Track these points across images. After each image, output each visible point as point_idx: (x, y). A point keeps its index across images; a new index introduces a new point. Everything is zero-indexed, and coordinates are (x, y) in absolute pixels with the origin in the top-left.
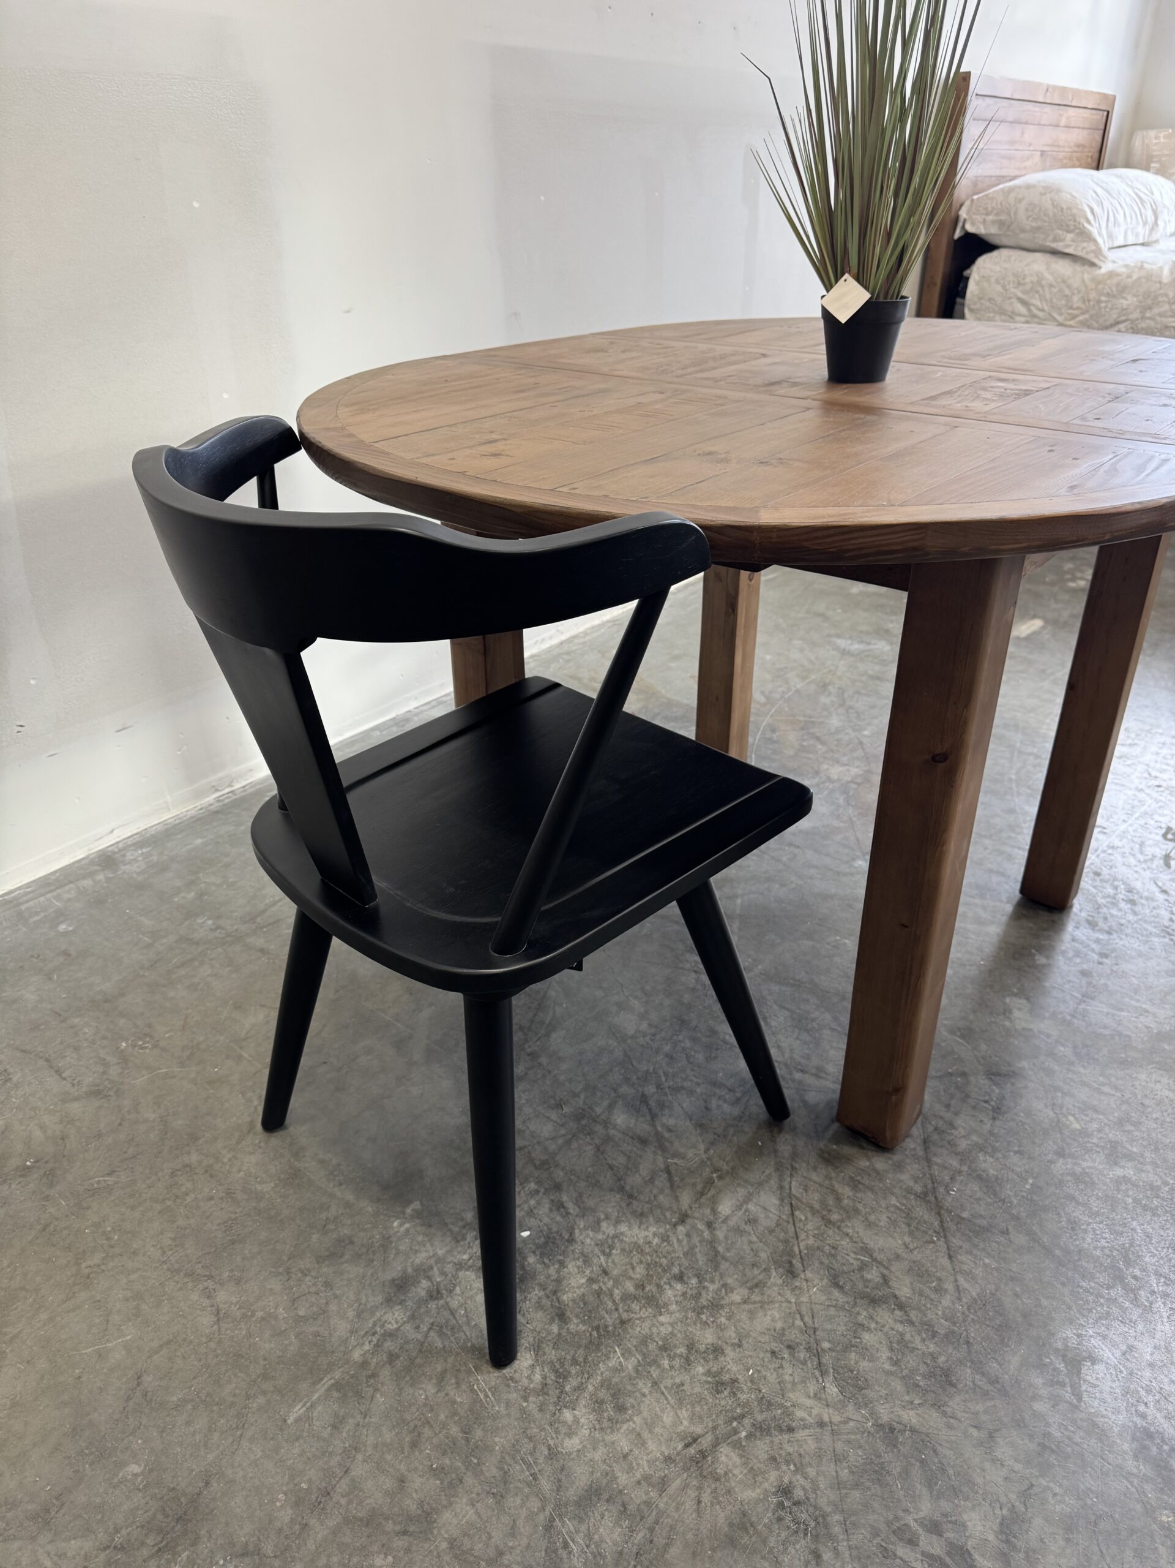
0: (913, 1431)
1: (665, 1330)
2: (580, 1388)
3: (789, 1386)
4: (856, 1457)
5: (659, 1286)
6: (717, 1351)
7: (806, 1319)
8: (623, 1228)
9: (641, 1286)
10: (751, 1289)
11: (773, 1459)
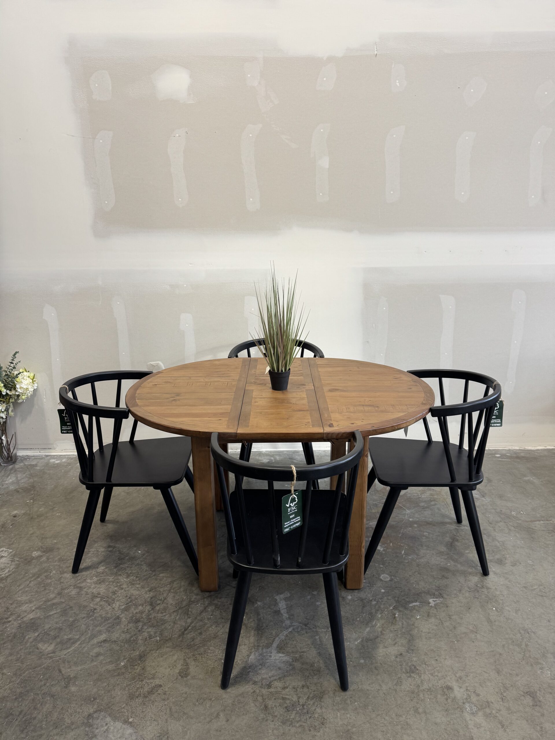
0: (120, 621)
1: (122, 580)
2: (101, 576)
3: (120, 601)
4: (109, 615)
5: (133, 575)
6: (122, 589)
7: (139, 597)
8: (145, 565)
9: (131, 573)
10: (141, 587)
11: (101, 605)
